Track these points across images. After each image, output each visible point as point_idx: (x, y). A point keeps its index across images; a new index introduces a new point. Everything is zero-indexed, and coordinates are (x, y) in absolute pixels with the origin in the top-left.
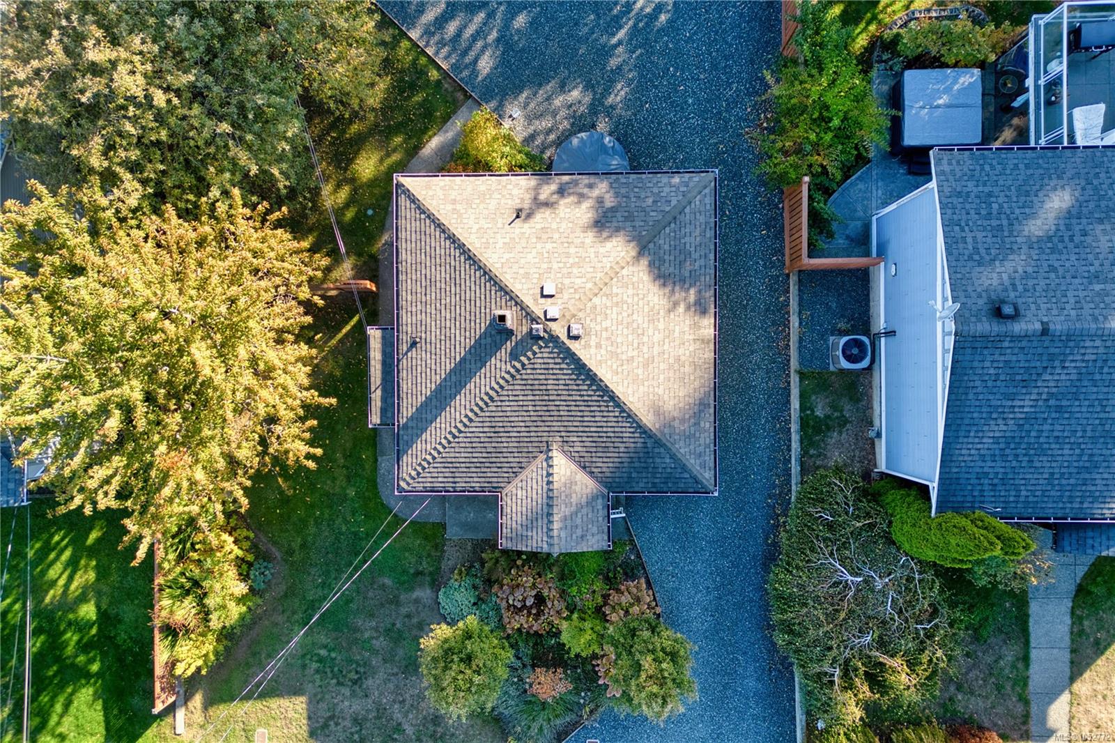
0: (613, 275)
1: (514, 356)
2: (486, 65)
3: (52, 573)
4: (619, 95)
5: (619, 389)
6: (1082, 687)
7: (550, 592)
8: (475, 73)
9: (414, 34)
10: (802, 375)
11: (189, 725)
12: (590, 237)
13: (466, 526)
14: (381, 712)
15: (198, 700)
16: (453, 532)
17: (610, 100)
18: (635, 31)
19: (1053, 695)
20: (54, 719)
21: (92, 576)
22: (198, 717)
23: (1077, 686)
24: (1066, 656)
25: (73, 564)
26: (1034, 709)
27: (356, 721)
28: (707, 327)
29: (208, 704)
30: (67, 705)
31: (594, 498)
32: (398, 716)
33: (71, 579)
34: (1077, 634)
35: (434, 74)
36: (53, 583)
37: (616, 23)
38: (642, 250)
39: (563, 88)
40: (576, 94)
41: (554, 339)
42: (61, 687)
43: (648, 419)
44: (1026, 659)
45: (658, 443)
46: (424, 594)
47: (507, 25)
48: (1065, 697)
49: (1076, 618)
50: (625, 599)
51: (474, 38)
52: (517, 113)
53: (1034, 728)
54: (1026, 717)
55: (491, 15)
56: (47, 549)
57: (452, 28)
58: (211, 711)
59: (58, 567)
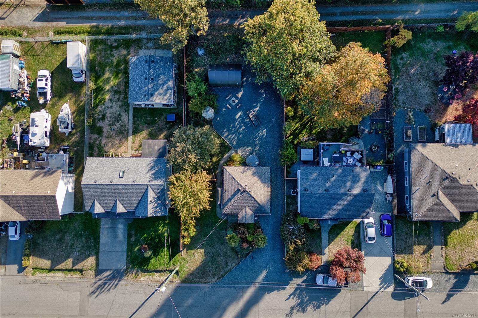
0: (255, 182)
1: (241, 194)
2: (235, 143)
3: (160, 228)
4: (257, 148)
5: (256, 199)
6: (330, 246)
7: (245, 231)
8: (233, 145)
9: (223, 138)
10: (286, 196)
11: (184, 254)
12: (252, 176)
13: (231, 220)
14: (217, 251)
15: (185, 250)
16: (229, 221)
17: (255, 149)
18: (260, 138)
19: (325, 248)
20: (160, 253)
21: (167, 228)
22: (185, 253)
23: (329, 246)
24: (327, 241)
25: (163, 227)
26: (322, 250)
27: (212, 253)
28: (270, 189)
29: (187, 250)
30: (162, 251)
31: (252, 215)
32: (220, 252)
33: (163, 229)
34: (329, 238)
35: (226, 144)
36: (160, 230)
37: (257, 137)
38: (260, 178)
39: (248, 147)
40: (250, 148)
41: (247, 192)
42: (162, 247)
43: (260, 203)
44: (321, 242)
45: (262, 207)
46: (224, 232)
47: (238, 136)
48: (327, 248)
49: (329, 236)
50: (257, 232)
51: (233, 138)
52: (240, 151)
53: (322, 253)
54: (321, 251)
55: (236, 135)
56: (159, 224)
57: (229, 137)
58: (188, 252)
59: (161, 227)
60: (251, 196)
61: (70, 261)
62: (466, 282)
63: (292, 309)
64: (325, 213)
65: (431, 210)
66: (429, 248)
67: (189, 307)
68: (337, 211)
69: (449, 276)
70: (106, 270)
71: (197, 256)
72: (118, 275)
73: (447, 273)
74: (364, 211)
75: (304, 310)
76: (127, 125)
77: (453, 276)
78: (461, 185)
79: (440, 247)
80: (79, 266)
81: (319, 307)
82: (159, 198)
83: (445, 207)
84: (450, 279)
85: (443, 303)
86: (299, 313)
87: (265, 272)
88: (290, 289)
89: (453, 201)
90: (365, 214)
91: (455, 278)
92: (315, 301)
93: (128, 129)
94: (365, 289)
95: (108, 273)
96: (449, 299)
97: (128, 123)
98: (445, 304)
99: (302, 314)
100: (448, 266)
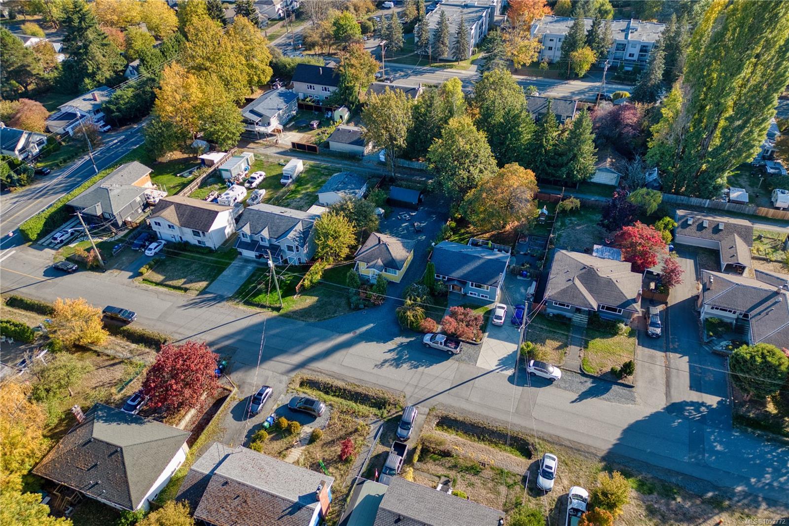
0: (397, 243)
1: (379, 246)
5: (391, 253)
11: (296, 298)
14: (331, 301)
22: (298, 297)
27: (325, 301)
29: (301, 296)
31: (382, 266)
32: (333, 302)
38: (402, 243)
41: (385, 244)
43: (394, 258)
45: (394, 261)
60: (388, 249)
61: (183, 280)
62: (607, 390)
63: (385, 361)
64: (453, 271)
65: (564, 291)
66: (565, 345)
67: (274, 335)
68: (465, 272)
69: (585, 379)
70: (212, 293)
71: (308, 301)
72: (220, 299)
73: (583, 374)
74: (493, 278)
75: (397, 366)
77: (591, 380)
78: (599, 276)
79: (579, 348)
80: (187, 286)
81: (417, 367)
82: (303, 233)
83: (581, 292)
84: (586, 382)
85: (573, 402)
86: (391, 367)
87: (372, 325)
88: (391, 345)
89: (590, 291)
90: (494, 281)
91: (593, 383)
92: (415, 361)
94: (478, 364)
95: (211, 295)
96: (580, 401)
98: (575, 404)
99: (394, 368)
100: (585, 367)
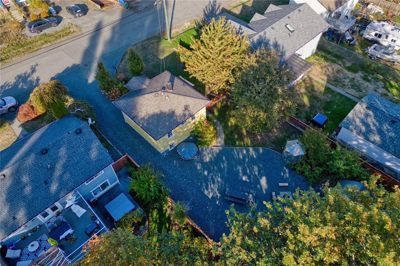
72: (210, 15)
76: (342, 89)
93: (336, 87)
97: (344, 90)
